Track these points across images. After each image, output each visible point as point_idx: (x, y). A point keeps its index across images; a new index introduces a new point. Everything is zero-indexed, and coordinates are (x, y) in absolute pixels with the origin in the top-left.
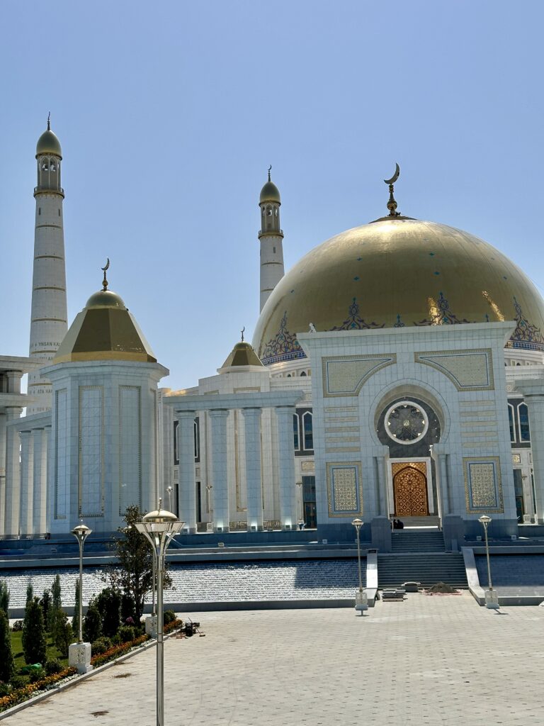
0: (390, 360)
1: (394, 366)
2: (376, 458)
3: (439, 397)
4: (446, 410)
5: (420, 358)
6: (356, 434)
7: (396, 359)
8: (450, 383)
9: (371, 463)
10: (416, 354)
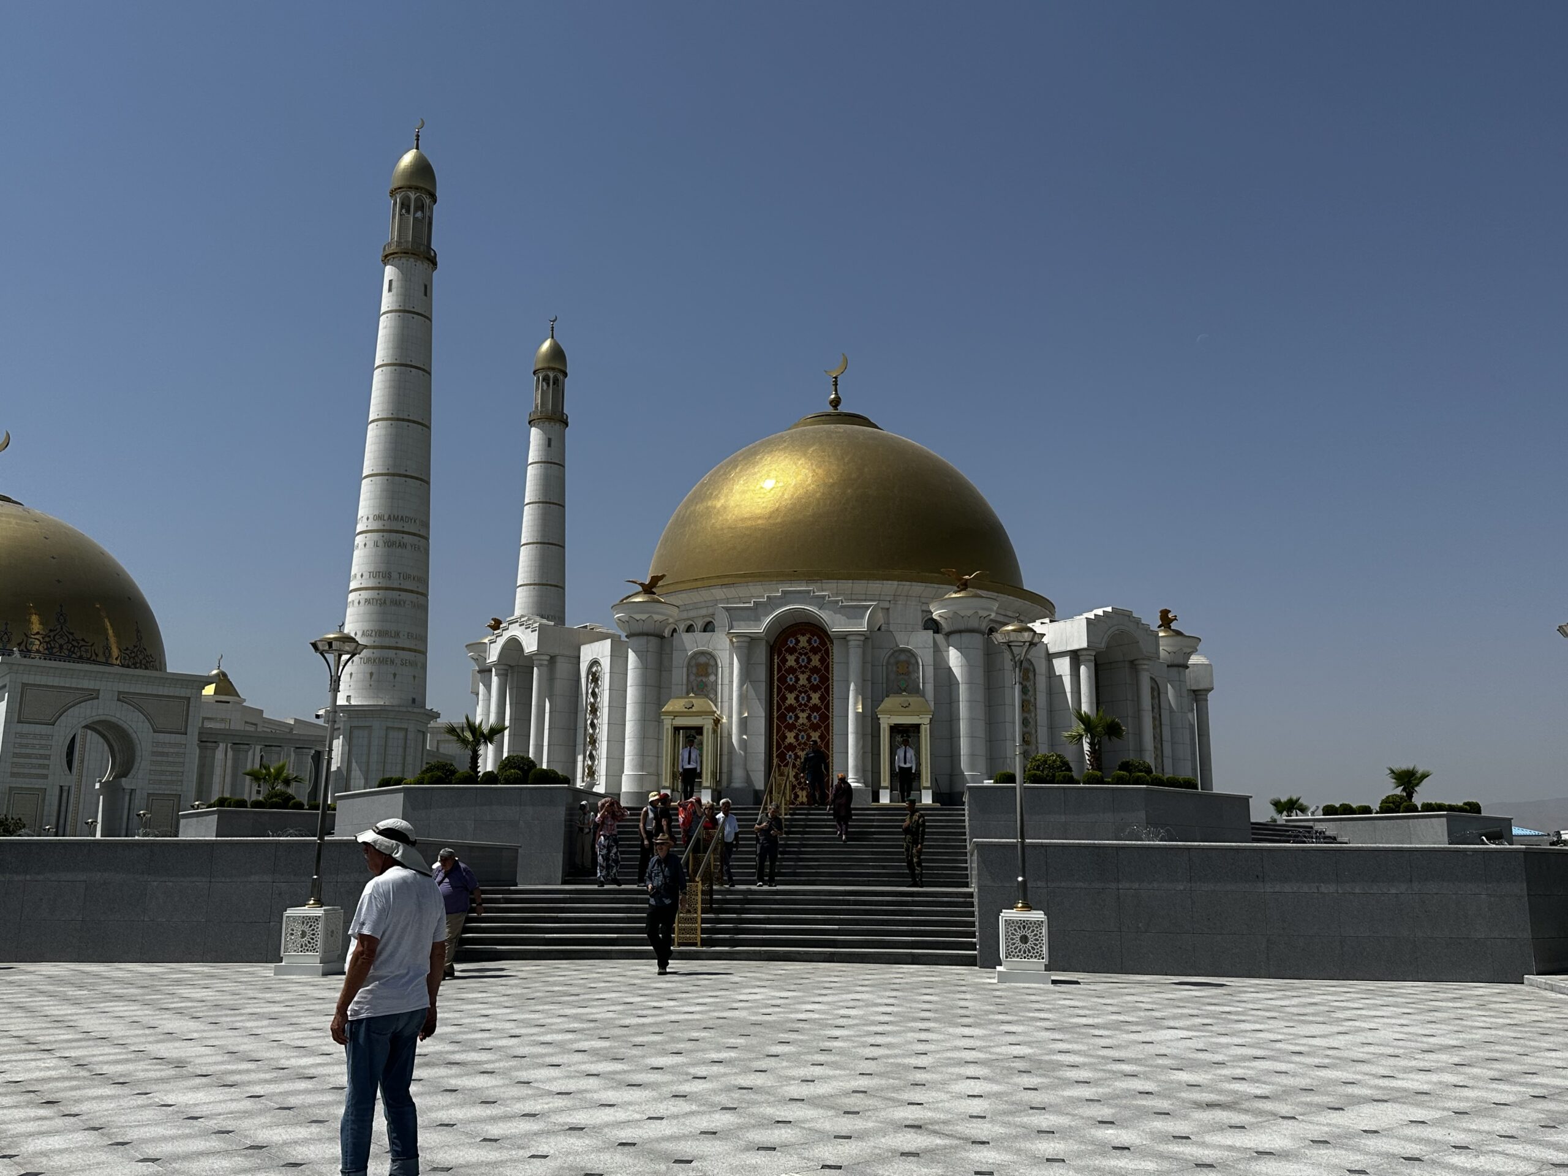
0: (93, 695)
1: (96, 701)
2: (61, 787)
3: (134, 736)
4: (139, 748)
5: (123, 698)
6: (46, 762)
7: (98, 694)
8: (147, 724)
9: (57, 792)
10: (119, 693)
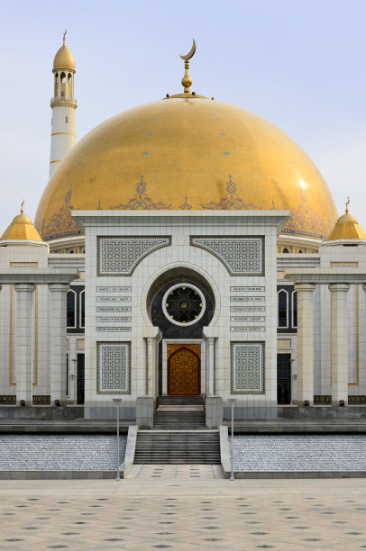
0: (165, 242)
1: (169, 248)
2: (146, 339)
3: (211, 281)
4: (218, 294)
5: (195, 242)
6: (128, 314)
7: (171, 240)
8: (223, 268)
10: (192, 237)
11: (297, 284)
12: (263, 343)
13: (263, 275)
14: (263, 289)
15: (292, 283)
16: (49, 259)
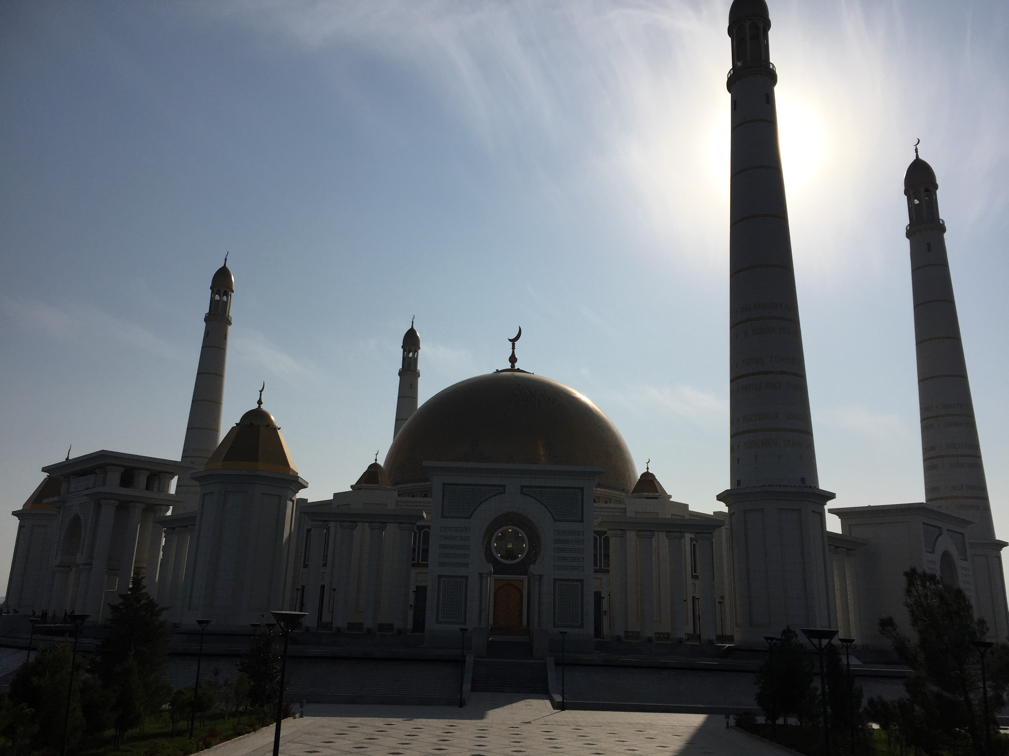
0: (499, 489)
1: (504, 496)
2: (481, 573)
3: (538, 525)
4: (543, 537)
5: (525, 491)
6: (466, 551)
7: (506, 490)
8: (548, 514)
9: (476, 577)
10: (522, 487)
11: (609, 530)
12: (582, 581)
13: (582, 521)
14: (581, 533)
15: (605, 529)
16: (397, 502)
